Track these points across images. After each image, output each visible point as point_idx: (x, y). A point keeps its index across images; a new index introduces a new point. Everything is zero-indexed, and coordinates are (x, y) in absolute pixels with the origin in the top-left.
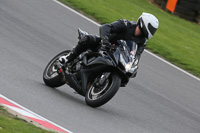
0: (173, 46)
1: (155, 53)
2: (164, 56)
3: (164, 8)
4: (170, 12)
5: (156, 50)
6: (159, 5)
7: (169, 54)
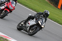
0: (60, 19)
1: (54, 21)
2: (57, 22)
3: (57, 8)
4: (59, 9)
5: (54, 20)
6: (56, 7)
7: (59, 21)
